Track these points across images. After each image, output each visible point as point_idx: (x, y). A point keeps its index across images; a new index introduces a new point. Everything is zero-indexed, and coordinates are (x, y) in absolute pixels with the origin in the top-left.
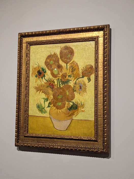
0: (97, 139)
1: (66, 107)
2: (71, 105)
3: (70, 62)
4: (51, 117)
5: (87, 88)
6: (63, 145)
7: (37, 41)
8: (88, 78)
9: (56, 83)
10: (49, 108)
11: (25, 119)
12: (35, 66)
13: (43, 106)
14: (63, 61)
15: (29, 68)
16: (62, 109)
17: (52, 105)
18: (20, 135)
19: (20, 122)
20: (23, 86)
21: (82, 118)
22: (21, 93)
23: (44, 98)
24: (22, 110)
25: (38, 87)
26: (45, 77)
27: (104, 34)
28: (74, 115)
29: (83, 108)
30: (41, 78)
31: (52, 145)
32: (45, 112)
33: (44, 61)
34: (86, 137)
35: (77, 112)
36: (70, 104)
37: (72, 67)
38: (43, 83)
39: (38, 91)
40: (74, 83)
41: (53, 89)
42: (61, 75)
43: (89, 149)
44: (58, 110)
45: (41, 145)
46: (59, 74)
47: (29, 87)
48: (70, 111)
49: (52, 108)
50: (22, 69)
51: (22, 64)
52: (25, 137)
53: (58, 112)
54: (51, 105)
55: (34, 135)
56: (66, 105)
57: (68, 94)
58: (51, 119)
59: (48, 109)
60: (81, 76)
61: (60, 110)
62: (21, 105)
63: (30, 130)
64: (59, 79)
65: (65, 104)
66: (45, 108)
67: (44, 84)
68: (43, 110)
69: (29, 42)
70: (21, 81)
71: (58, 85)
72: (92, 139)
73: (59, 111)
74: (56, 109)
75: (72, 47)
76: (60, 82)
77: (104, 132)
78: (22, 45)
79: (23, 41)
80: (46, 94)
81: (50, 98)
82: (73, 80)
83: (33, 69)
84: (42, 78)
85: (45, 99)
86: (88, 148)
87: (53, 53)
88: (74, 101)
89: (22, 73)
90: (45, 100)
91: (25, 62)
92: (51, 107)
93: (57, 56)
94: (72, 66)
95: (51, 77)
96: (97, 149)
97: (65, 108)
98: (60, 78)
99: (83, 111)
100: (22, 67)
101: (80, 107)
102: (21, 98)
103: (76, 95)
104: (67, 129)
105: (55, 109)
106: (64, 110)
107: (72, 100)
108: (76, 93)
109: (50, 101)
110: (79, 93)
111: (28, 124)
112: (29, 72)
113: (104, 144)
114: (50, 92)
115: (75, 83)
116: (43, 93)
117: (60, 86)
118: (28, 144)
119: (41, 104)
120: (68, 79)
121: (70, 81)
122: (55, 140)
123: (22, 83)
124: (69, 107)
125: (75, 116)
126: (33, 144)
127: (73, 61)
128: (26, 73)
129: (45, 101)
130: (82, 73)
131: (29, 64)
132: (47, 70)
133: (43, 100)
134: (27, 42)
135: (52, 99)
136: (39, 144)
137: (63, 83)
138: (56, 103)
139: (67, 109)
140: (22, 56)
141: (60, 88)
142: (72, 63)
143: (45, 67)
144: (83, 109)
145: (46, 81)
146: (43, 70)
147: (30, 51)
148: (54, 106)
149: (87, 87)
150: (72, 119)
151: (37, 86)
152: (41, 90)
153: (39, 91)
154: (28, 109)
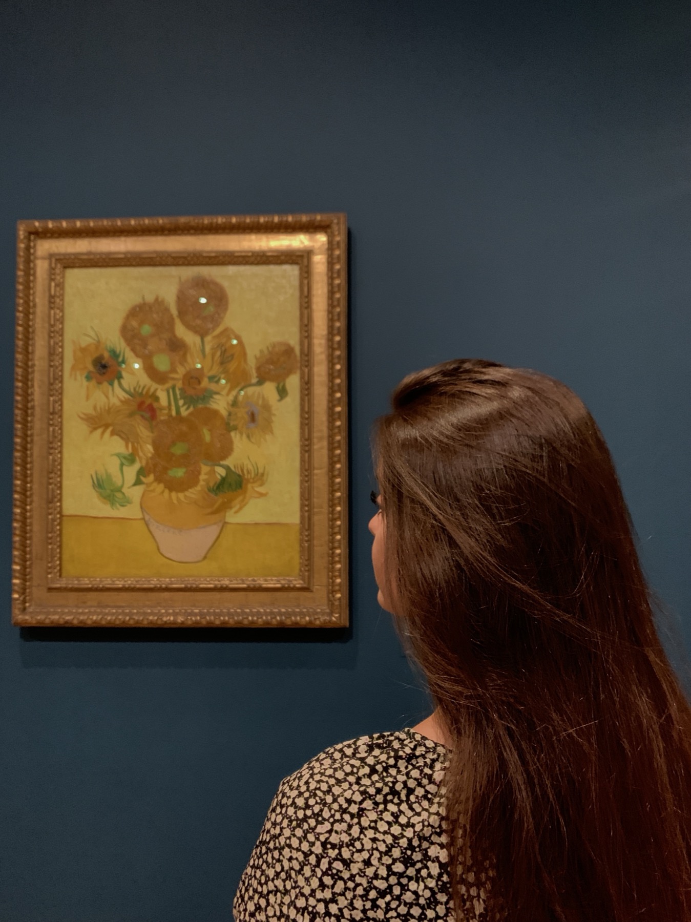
0: (309, 583)
1: (202, 483)
2: (219, 477)
3: (214, 329)
4: (147, 517)
5: (274, 418)
6: (192, 612)
7: (89, 253)
8: (278, 388)
9: (164, 401)
10: (139, 489)
11: (50, 530)
12: (85, 341)
13: (118, 481)
14: (188, 326)
15: (62, 347)
16: (187, 490)
17: (151, 478)
18: (30, 587)
19: (30, 538)
20: (38, 411)
21: (260, 518)
22: (32, 435)
23: (118, 455)
24: (35, 498)
25: (93, 413)
26: (122, 381)
27: (330, 242)
28: (231, 508)
29: (261, 485)
30: (105, 384)
31: (152, 614)
32: (126, 502)
33: (119, 323)
34: (272, 580)
35: (241, 498)
36: (214, 472)
37: (223, 349)
38: (114, 401)
39: (95, 429)
40: (230, 403)
41: (154, 423)
42: (185, 376)
43: (284, 618)
44: (174, 494)
45: (113, 614)
46: (173, 370)
47: (61, 416)
48: (216, 494)
49: (151, 488)
50: (33, 352)
51: (34, 332)
52: (50, 589)
53: (175, 502)
54: (145, 477)
55: (86, 583)
56: (203, 477)
57: (207, 437)
58: (147, 525)
59: (135, 493)
60: (254, 380)
61: (181, 495)
62: (31, 482)
63: (68, 568)
64: (174, 388)
65: (199, 473)
66: (124, 490)
67: (118, 403)
68: (119, 495)
69: (59, 254)
70: (32, 394)
71: (173, 408)
72: (295, 582)
73: (178, 499)
74: (167, 491)
75: (218, 280)
76: (179, 397)
77: (333, 558)
78: (35, 265)
79: (35, 251)
80: (126, 440)
81: (141, 454)
82: (224, 392)
83: (75, 352)
84: (112, 384)
85: (125, 458)
86: (280, 614)
87: (150, 298)
88: (228, 462)
89: (33, 366)
90: (124, 461)
91: (47, 325)
92: (148, 485)
93: (167, 310)
94: (220, 346)
95: (145, 380)
96: (309, 616)
97: (198, 488)
98: (179, 384)
99: (262, 495)
100: (33, 345)
101: (254, 482)
102: (32, 455)
103: (239, 442)
104: (205, 558)
105: (163, 492)
106: (193, 493)
107: (224, 457)
108: (238, 436)
109: (141, 462)
110: (248, 437)
111: (60, 547)
112: (62, 364)
113: (333, 596)
114: (144, 432)
115: (235, 403)
116: (116, 438)
117: (178, 412)
118: (63, 613)
119: (109, 476)
120: (205, 390)
121: (216, 397)
122: (166, 595)
123: (36, 403)
124: (211, 484)
125: (234, 510)
126: (83, 613)
127: (226, 330)
128: (51, 366)
129: (122, 465)
130: (258, 369)
131: (62, 335)
132: (129, 354)
133: (116, 462)
134: (51, 256)
135: (151, 458)
136: (107, 614)
137: (190, 400)
138: (166, 469)
139: (206, 490)
140: (35, 306)
141: (179, 418)
142: (222, 333)
143: (121, 345)
144: (261, 490)
145: (127, 396)
146: (114, 354)
147: (63, 289)
148: (158, 480)
149: (274, 415)
150: (226, 523)
151: (90, 411)
152: (107, 426)
153: (100, 431)
154: (61, 494)
